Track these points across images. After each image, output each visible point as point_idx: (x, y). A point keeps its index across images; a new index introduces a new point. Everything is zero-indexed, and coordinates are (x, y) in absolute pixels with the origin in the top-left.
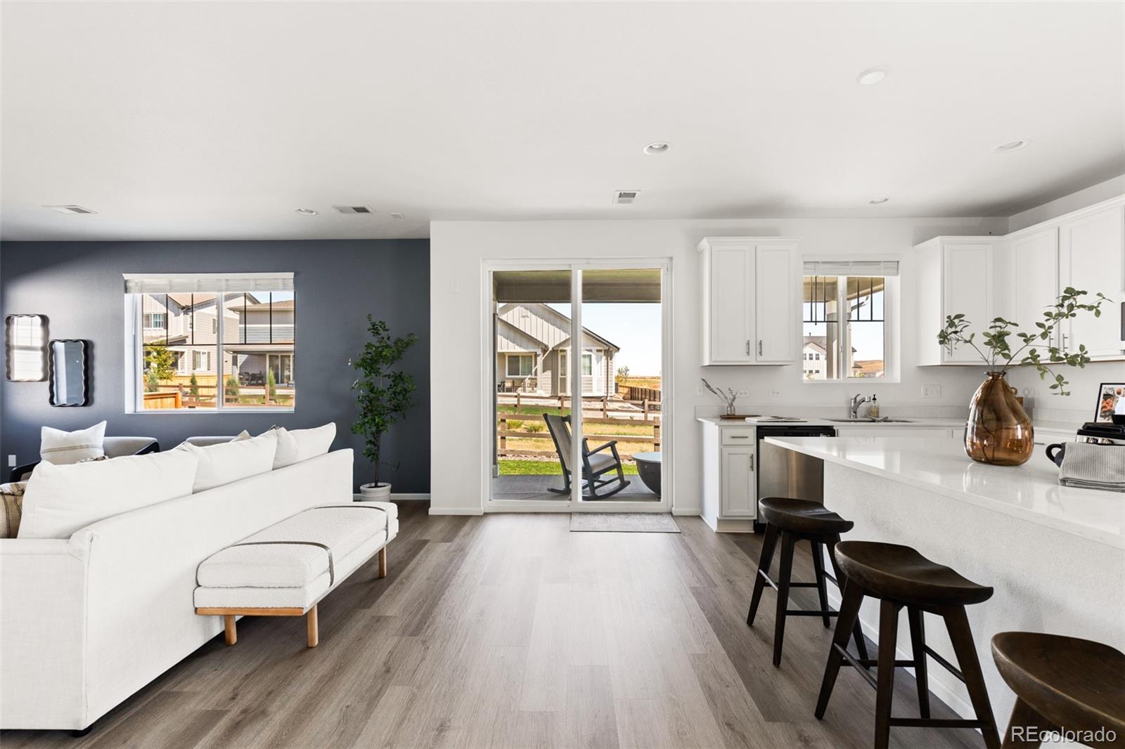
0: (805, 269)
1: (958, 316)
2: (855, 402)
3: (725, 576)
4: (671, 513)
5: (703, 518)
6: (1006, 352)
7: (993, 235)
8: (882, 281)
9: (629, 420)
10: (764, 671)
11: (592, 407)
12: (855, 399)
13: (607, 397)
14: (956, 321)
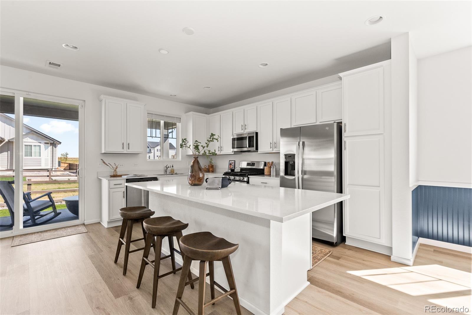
0: (148, 116)
1: (185, 139)
2: (166, 168)
3: (108, 246)
4: (84, 224)
5: (102, 223)
6: (199, 151)
7: (207, 114)
8: (175, 124)
9: (67, 181)
10: (118, 279)
11: (41, 175)
12: (166, 166)
13: (52, 169)
14: (185, 141)
